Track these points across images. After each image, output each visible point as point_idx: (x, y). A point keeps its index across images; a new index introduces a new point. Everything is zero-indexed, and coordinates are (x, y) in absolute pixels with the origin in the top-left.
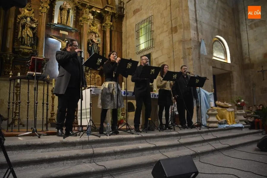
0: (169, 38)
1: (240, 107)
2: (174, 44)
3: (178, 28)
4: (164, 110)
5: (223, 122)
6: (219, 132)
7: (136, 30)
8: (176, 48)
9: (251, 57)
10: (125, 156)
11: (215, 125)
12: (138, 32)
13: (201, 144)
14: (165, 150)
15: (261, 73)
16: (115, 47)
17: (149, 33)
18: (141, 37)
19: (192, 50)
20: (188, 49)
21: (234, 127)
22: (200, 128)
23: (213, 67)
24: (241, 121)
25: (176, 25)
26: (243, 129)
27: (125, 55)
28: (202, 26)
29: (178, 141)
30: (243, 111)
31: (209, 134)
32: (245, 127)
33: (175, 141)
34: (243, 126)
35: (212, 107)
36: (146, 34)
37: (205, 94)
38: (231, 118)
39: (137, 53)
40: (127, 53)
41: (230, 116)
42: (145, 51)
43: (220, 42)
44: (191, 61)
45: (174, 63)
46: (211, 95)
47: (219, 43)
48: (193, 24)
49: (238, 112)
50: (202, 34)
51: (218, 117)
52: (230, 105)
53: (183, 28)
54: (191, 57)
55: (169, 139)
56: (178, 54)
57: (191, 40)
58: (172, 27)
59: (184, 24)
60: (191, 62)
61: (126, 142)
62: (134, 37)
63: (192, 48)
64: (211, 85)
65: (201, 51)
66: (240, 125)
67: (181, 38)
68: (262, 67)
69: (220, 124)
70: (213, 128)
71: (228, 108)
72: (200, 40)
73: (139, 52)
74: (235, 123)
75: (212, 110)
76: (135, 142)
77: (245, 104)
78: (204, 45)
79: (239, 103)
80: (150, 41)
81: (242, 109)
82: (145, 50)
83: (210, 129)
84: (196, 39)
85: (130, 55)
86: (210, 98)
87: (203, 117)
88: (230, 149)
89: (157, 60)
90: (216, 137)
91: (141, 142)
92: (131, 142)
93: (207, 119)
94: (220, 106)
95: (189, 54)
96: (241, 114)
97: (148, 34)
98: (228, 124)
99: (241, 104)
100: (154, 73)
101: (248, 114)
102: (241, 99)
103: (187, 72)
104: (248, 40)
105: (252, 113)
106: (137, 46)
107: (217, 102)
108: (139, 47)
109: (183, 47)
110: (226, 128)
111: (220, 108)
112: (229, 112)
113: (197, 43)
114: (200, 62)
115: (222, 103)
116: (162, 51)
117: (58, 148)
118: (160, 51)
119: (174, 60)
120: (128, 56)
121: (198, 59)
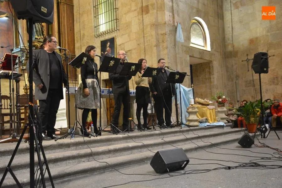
0: (139, 19)
1: (221, 104)
2: (144, 27)
3: (150, 7)
5: (204, 121)
6: (200, 131)
7: (94, 6)
8: (147, 34)
9: (235, 44)
10: (117, 154)
11: (196, 123)
12: (96, 7)
13: (184, 143)
14: (151, 148)
15: (245, 62)
16: (64, 26)
17: (112, 10)
18: (101, 15)
19: (167, 36)
20: (162, 34)
21: (215, 125)
22: (181, 127)
23: (190, 56)
24: (222, 119)
25: (147, 4)
26: (224, 128)
27: (79, 38)
28: (178, 6)
29: (162, 139)
30: (225, 108)
31: (190, 132)
32: (227, 126)
33: (159, 140)
34: (225, 125)
35: (192, 105)
36: (108, 12)
37: (184, 90)
38: (212, 116)
39: (96, 36)
40: (82, 35)
41: (210, 114)
42: (106, 34)
43: (198, 24)
44: (166, 50)
45: (145, 51)
46: (189, 91)
47: (197, 26)
48: (168, 3)
49: (219, 109)
50: (178, 15)
51: (198, 115)
52: (211, 102)
53: (156, 9)
54: (165, 45)
55: (152, 139)
56: (149, 40)
57: (165, 23)
58: (142, 6)
59: (157, 2)
60: (166, 52)
62: (91, 14)
63: (167, 33)
65: (177, 37)
66: (222, 123)
67: (154, 21)
68: (247, 55)
69: (201, 122)
71: (208, 105)
72: (176, 24)
74: (216, 121)
75: (192, 107)
76: (122, 141)
77: (227, 101)
78: (181, 30)
79: (220, 100)
80: (113, 21)
81: (224, 106)
82: (107, 32)
83: (191, 128)
84: (172, 22)
85: (86, 37)
86: (189, 94)
88: (212, 147)
89: (122, 46)
90: (198, 136)
91: (127, 142)
92: (118, 142)
94: (200, 103)
95: (163, 41)
96: (222, 112)
97: (110, 11)
98: (209, 122)
99: (222, 101)
100: (134, 70)
101: (230, 112)
102: (222, 95)
103: (165, 67)
104: (232, 22)
105: (234, 111)
106: (95, 27)
107: (197, 99)
108: (98, 29)
109: (156, 33)
110: (207, 127)
111: (200, 106)
112: (210, 109)
113: (172, 27)
114: (175, 50)
115: (202, 100)
116: (129, 36)
117: (55, 150)
118: (127, 35)
119: (145, 48)
120: (82, 40)
121: (174, 48)
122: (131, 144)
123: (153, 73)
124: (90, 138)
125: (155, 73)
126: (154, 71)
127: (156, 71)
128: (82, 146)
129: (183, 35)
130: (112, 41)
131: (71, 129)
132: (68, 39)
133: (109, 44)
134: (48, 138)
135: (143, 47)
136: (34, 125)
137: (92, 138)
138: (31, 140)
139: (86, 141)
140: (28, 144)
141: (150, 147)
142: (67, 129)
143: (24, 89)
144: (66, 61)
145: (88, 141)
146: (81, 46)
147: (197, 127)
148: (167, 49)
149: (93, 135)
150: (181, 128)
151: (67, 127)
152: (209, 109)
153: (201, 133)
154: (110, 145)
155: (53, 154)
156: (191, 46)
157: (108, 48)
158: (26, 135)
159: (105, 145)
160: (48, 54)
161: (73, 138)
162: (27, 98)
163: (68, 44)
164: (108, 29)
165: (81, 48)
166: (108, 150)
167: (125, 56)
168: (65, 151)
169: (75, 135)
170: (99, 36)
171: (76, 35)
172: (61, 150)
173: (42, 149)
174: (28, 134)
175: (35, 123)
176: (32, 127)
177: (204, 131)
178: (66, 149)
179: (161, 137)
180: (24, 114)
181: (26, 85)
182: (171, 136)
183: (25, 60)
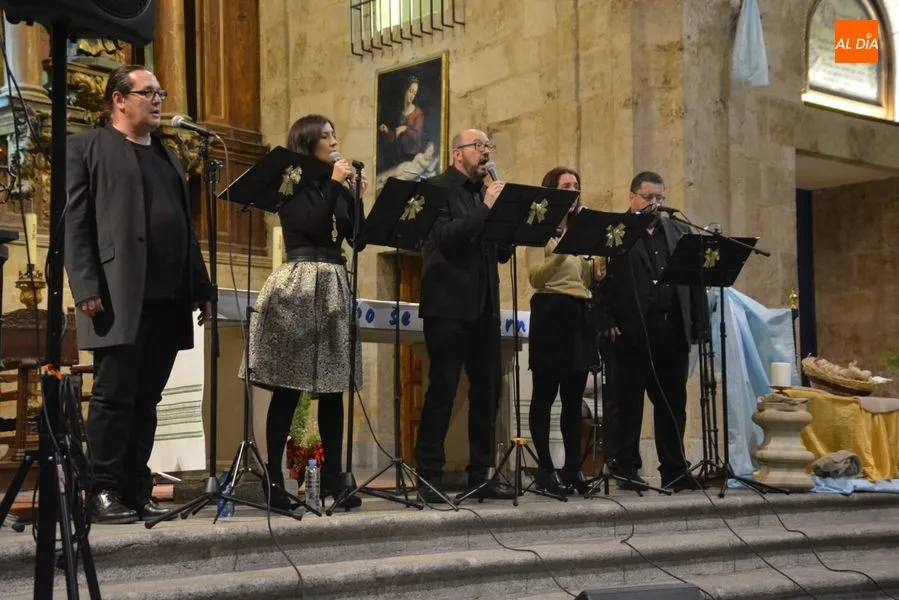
2: (582, 14)
4: (558, 397)
5: (842, 466)
6: (818, 514)
8: (590, 45)
11: (799, 477)
13: (730, 564)
14: (569, 579)
19: (686, 57)
20: (661, 48)
22: (718, 491)
23: (799, 152)
27: (279, 55)
29: (622, 542)
31: (768, 518)
33: (608, 544)
35: (781, 389)
37: (750, 315)
38: (886, 448)
39: (358, 49)
40: (293, 41)
41: (875, 435)
42: (407, 44)
44: (678, 123)
45: (579, 128)
46: (777, 320)
51: (813, 436)
52: (879, 380)
54: (675, 96)
55: (579, 536)
56: (602, 75)
60: (677, 131)
61: (404, 544)
63: (686, 44)
64: (783, 257)
65: (735, 59)
69: (825, 473)
70: (787, 493)
71: (865, 393)
73: (367, 45)
75: (782, 401)
76: (440, 541)
78: (757, 27)
82: (406, 34)
83: (771, 498)
85: (311, 54)
86: (776, 336)
87: (734, 437)
89: (477, 102)
90: (800, 536)
93: (753, 446)
94: (824, 383)
95: (666, 82)
98: (866, 476)
100: (541, 218)
106: (355, 7)
107: (809, 362)
108: (368, 15)
109: (633, 40)
110: (856, 496)
111: (822, 395)
112: (873, 415)
113: (714, 12)
114: (724, 124)
115: (837, 368)
116: (509, 52)
117: (141, 568)
118: (499, 50)
119: (579, 113)
120: (296, 64)
121: (718, 112)
122: (478, 555)
123: (610, 235)
124: (299, 519)
125: (616, 235)
126: (615, 225)
127: (622, 226)
128: (260, 552)
129: (767, 53)
130: (431, 73)
131: (218, 476)
132: (230, 61)
133: (415, 87)
134: (125, 514)
135: (573, 107)
136: (58, 458)
137: (310, 520)
138: (42, 519)
139: (281, 532)
140: (31, 538)
141: (564, 575)
142: (204, 477)
143: (18, 284)
144: (208, 183)
145: (290, 530)
146: (287, 91)
147: (805, 497)
148: (683, 116)
149: (314, 507)
150: (721, 496)
151: (204, 467)
152: (866, 411)
153: (817, 526)
154: (387, 553)
155: (136, 584)
156: (806, 103)
157: (410, 110)
158: (26, 498)
159: (364, 555)
160: (136, 151)
161: (227, 519)
162: (37, 330)
163: (231, 85)
164: (415, 17)
165: (288, 103)
166: (372, 578)
167: (486, 155)
168: (187, 575)
169: (236, 503)
170: (371, 49)
171: (268, 40)
172: (167, 567)
173: (89, 560)
174: (31, 493)
175: (64, 450)
176: (53, 465)
177: (836, 514)
178: (192, 564)
179: (621, 529)
180: (15, 403)
181: (30, 267)
182: (668, 530)
183: (30, 151)
